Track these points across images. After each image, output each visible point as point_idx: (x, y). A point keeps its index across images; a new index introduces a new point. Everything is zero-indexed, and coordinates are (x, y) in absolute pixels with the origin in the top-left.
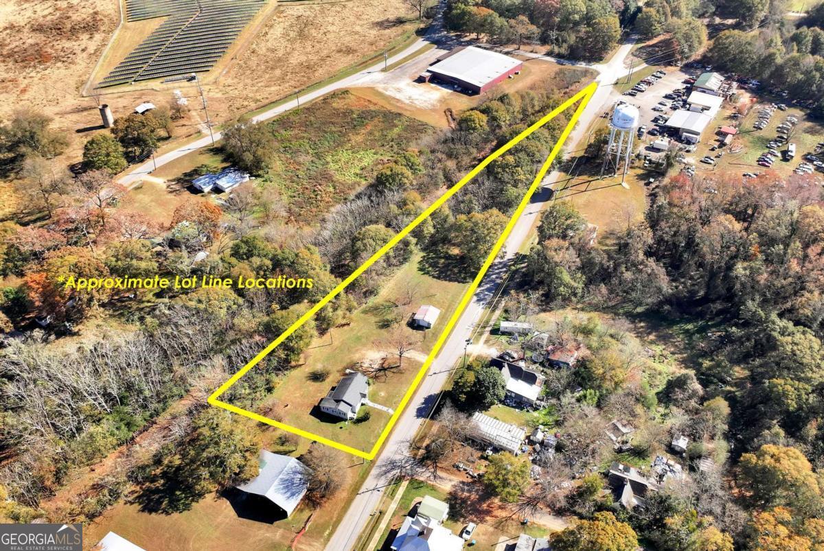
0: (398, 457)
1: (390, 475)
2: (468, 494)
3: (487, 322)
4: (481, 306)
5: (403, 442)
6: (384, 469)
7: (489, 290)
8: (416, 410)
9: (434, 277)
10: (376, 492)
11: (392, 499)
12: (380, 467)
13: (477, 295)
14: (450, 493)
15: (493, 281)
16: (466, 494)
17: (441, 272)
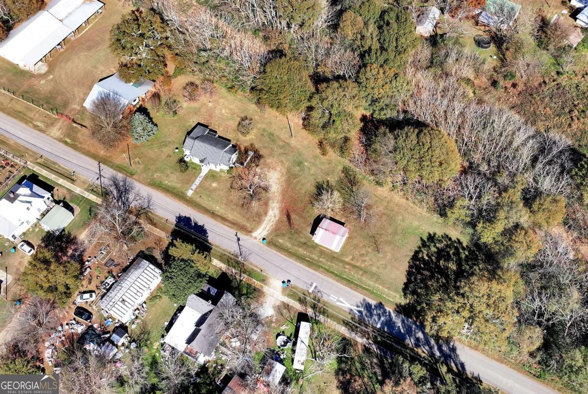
0: (131, 197)
1: (113, 189)
2: (69, 254)
3: (324, 312)
4: (355, 309)
5: (149, 202)
6: (121, 184)
7: (389, 323)
8: (188, 216)
9: (417, 253)
10: (98, 176)
11: (85, 190)
12: (125, 181)
13: (380, 305)
14: (75, 238)
15: (409, 331)
16: (70, 252)
17: (426, 263)
